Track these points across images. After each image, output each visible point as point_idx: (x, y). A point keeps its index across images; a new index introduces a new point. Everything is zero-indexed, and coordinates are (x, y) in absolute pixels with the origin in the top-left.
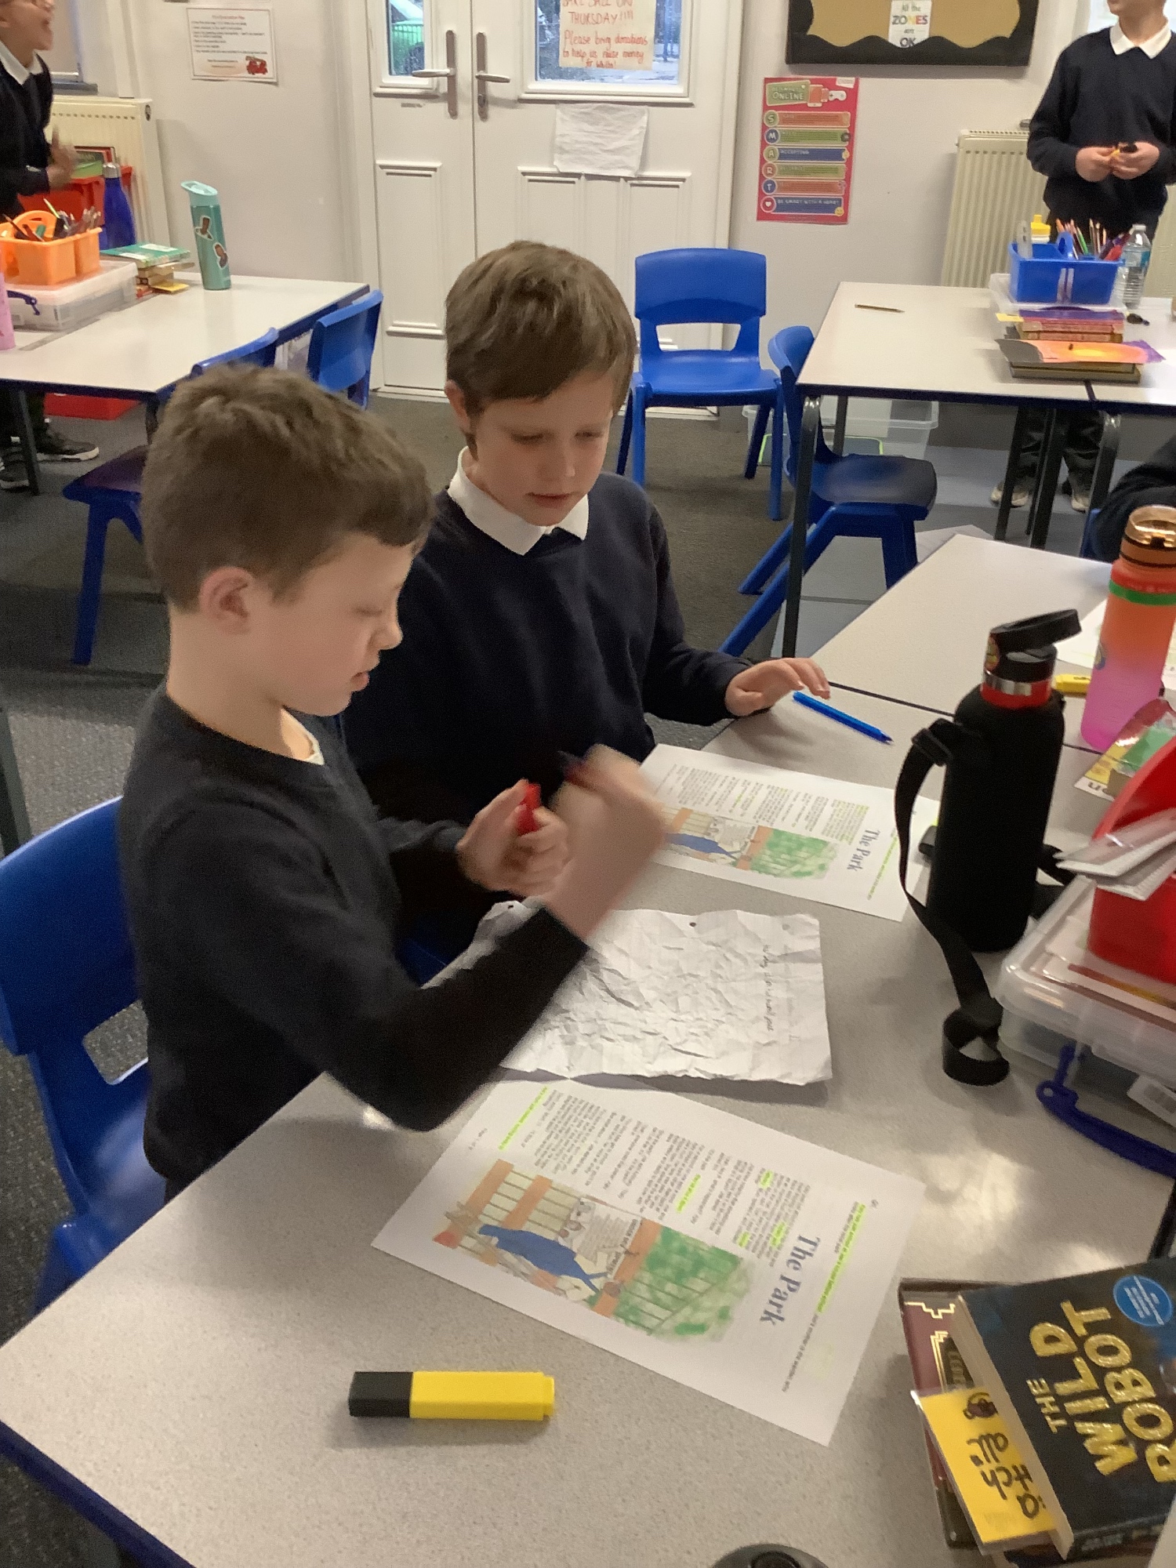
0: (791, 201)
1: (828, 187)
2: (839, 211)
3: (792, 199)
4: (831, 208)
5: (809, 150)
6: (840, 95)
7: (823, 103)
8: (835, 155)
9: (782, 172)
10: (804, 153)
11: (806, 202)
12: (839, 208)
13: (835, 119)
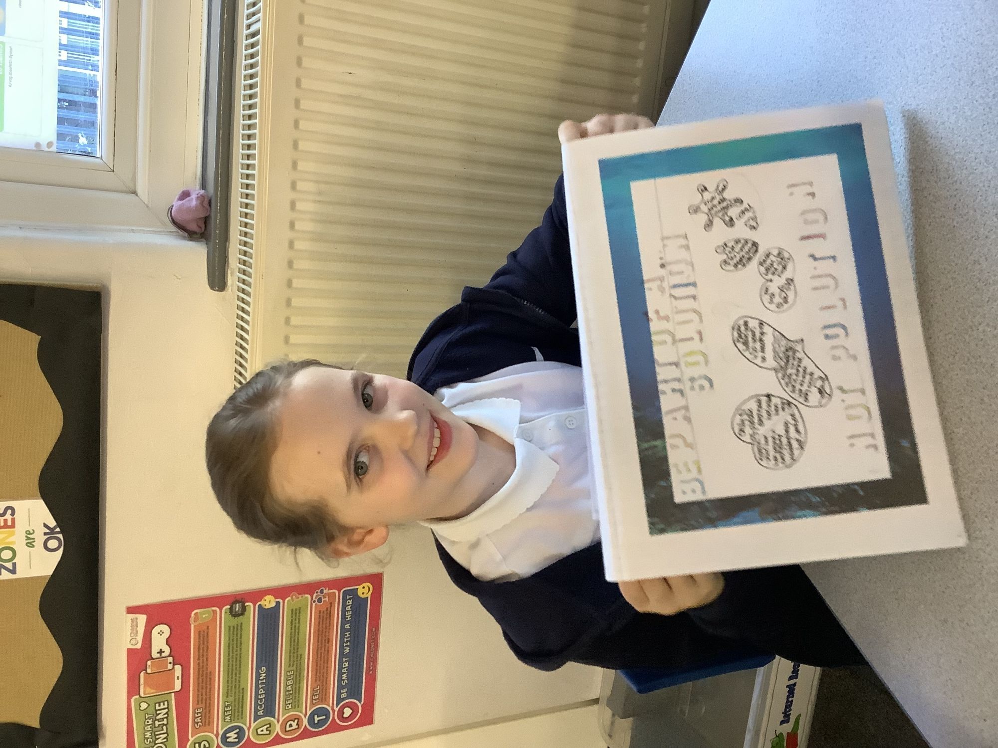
0: (344, 677)
1: (324, 618)
2: (364, 591)
3: (340, 674)
4: (359, 604)
5: (258, 668)
6: (160, 637)
7: (174, 665)
8: (268, 620)
9: (296, 705)
10: (263, 676)
11: (347, 650)
12: (360, 593)
13: (205, 636)
